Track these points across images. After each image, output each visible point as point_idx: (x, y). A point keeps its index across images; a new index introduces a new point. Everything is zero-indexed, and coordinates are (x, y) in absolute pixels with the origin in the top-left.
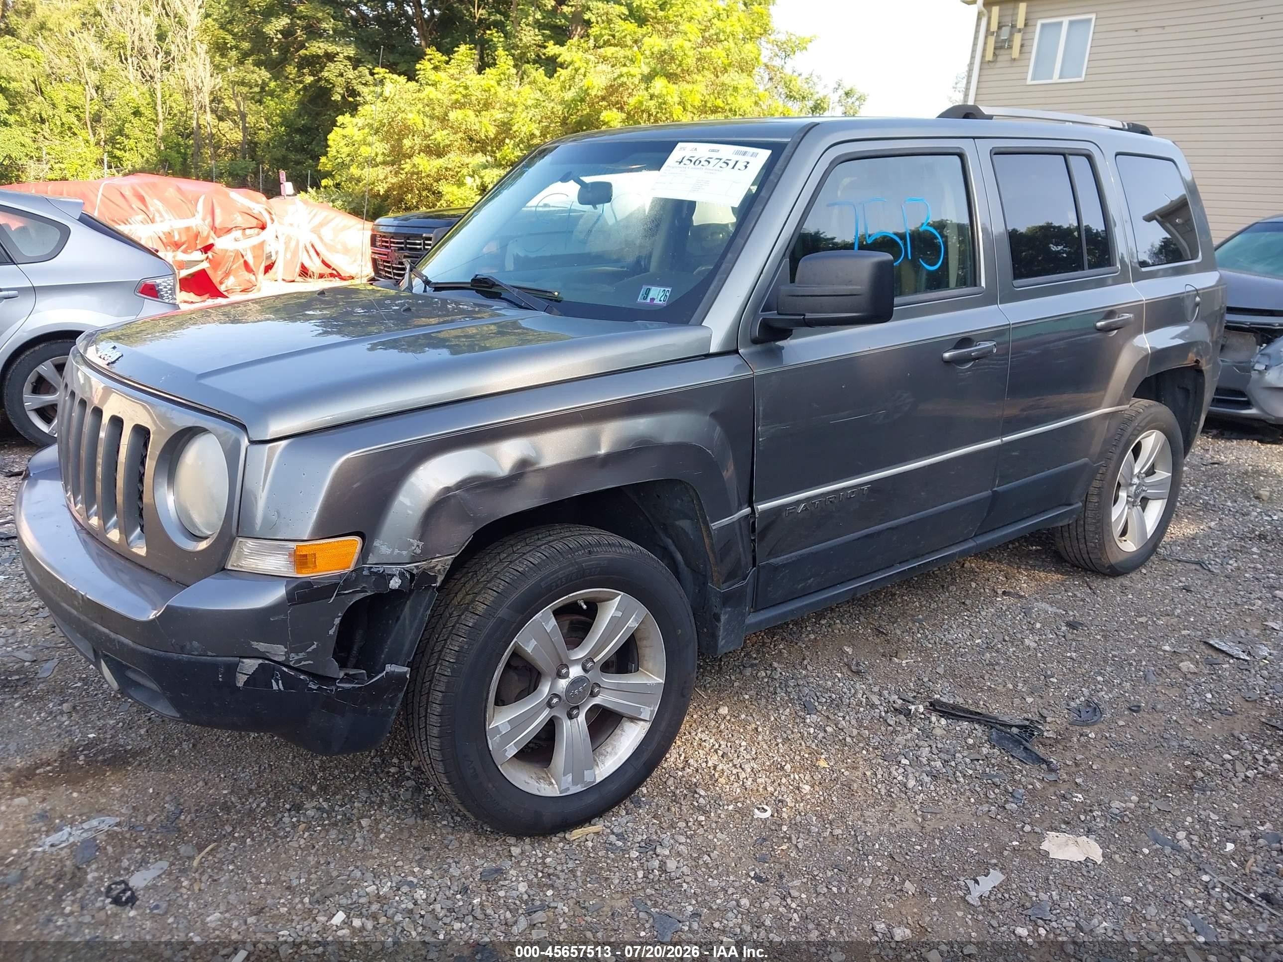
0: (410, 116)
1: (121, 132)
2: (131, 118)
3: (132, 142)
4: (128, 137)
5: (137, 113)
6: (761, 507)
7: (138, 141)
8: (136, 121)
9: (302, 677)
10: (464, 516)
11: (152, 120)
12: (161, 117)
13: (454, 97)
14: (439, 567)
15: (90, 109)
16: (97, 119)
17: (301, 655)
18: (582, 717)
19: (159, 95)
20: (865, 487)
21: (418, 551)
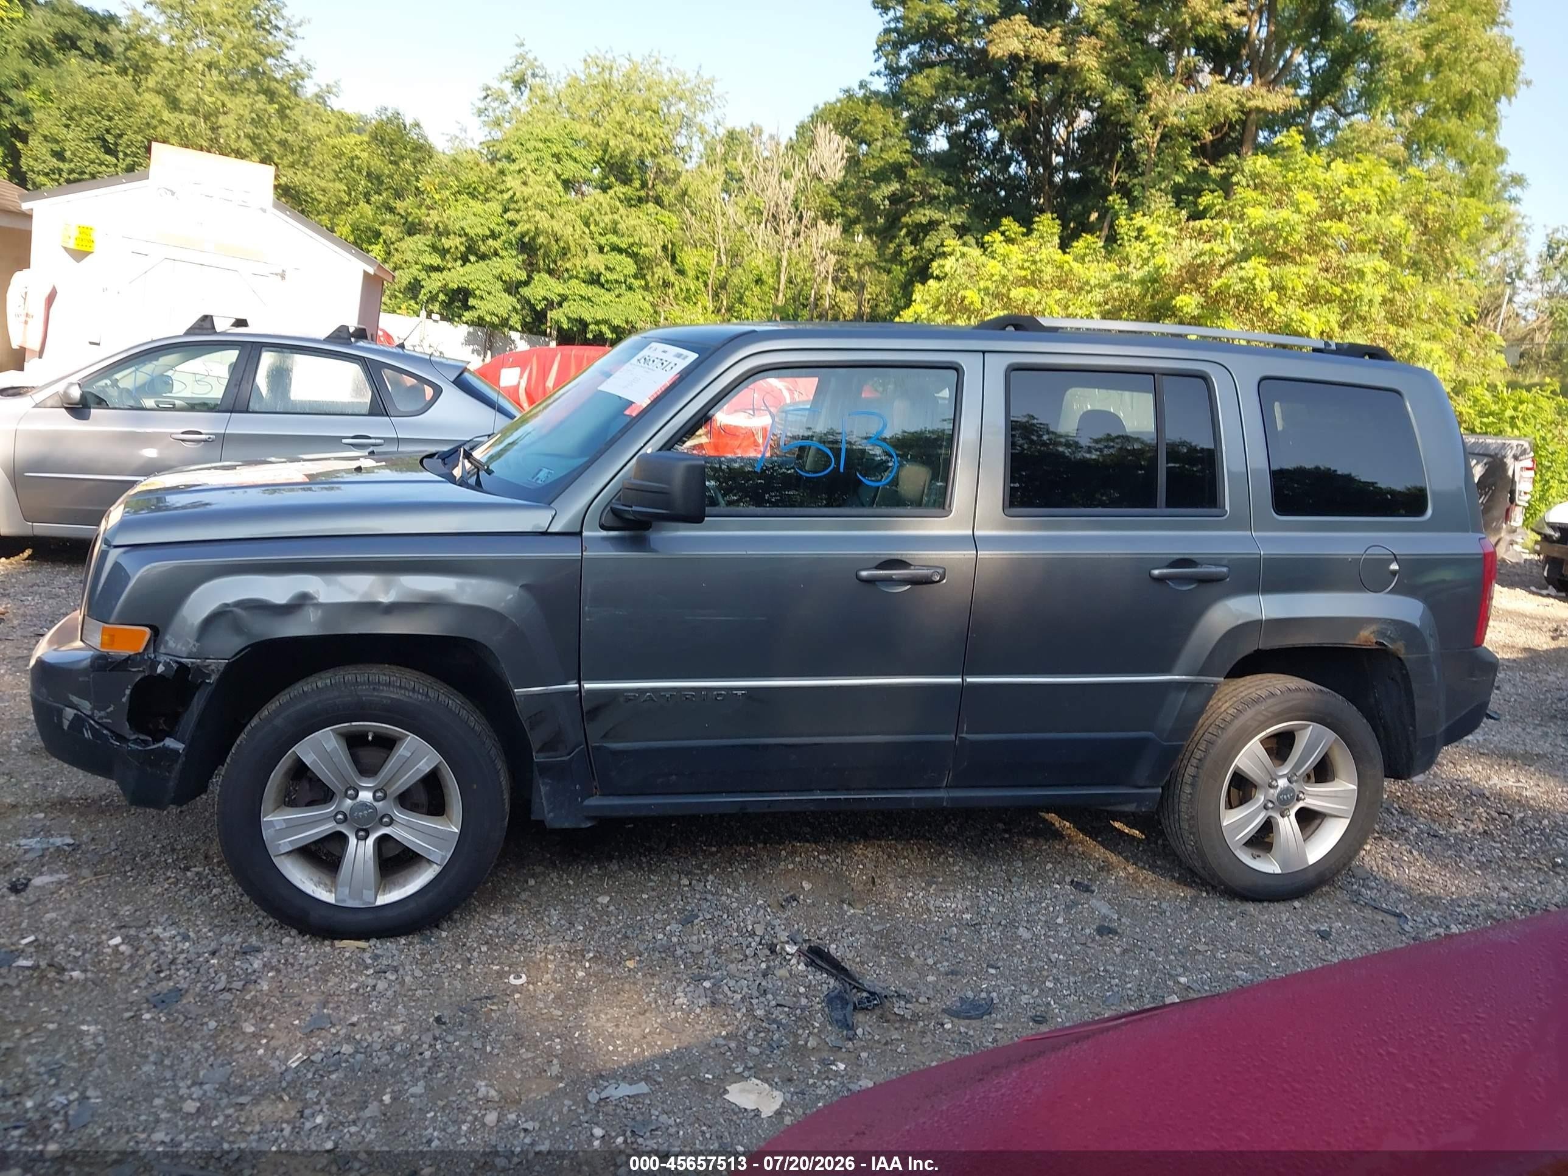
0: (968, 293)
1: (740, 300)
2: (753, 286)
3: (749, 311)
4: (746, 305)
5: (759, 281)
6: (587, 686)
7: (754, 309)
8: (757, 290)
9: (105, 732)
10: (238, 628)
11: (774, 288)
12: (782, 287)
13: (1023, 273)
14: (213, 667)
15: (715, 274)
16: (723, 285)
17: (103, 713)
18: (371, 841)
19: (785, 263)
20: (739, 693)
21: (195, 650)
